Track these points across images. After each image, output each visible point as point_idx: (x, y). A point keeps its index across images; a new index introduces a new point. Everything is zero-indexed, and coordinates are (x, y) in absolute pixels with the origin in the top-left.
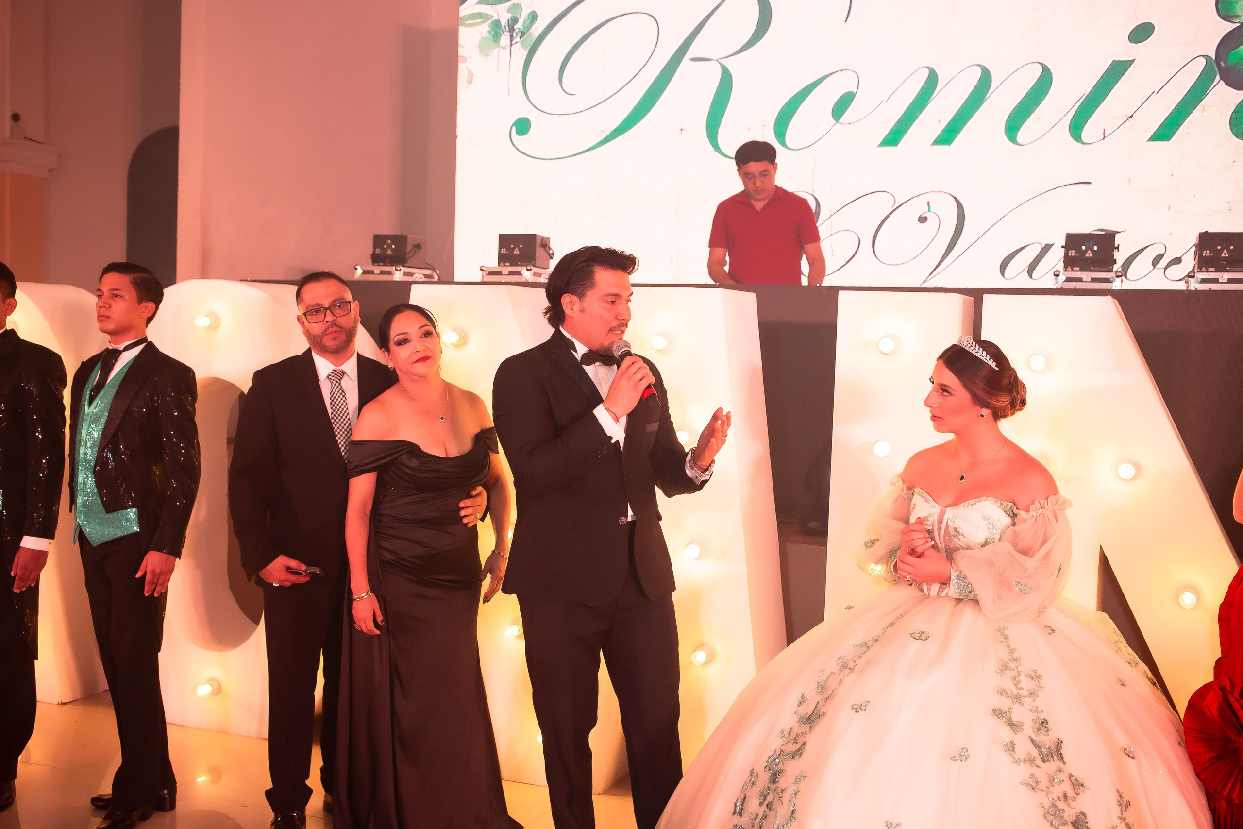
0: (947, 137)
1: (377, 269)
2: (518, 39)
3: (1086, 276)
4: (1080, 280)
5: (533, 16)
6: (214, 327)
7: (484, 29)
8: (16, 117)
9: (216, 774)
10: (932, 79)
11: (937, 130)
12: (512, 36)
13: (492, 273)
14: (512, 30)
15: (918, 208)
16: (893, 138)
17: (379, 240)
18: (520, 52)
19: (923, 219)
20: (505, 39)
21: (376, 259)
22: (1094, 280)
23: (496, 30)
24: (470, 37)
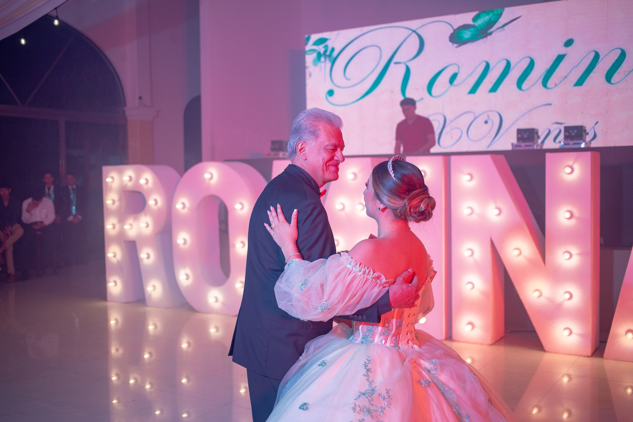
0: (494, 89)
1: (272, 153)
3: (523, 144)
4: (520, 146)
5: (333, 49)
6: (211, 178)
7: (315, 55)
8: (140, 98)
9: (217, 329)
10: (487, 67)
11: (490, 86)
12: (325, 58)
14: (325, 55)
15: (484, 117)
16: (473, 91)
17: (273, 143)
18: (329, 65)
19: (486, 122)
20: (323, 59)
21: (272, 149)
22: (526, 146)
23: (319, 55)
24: (309, 59)
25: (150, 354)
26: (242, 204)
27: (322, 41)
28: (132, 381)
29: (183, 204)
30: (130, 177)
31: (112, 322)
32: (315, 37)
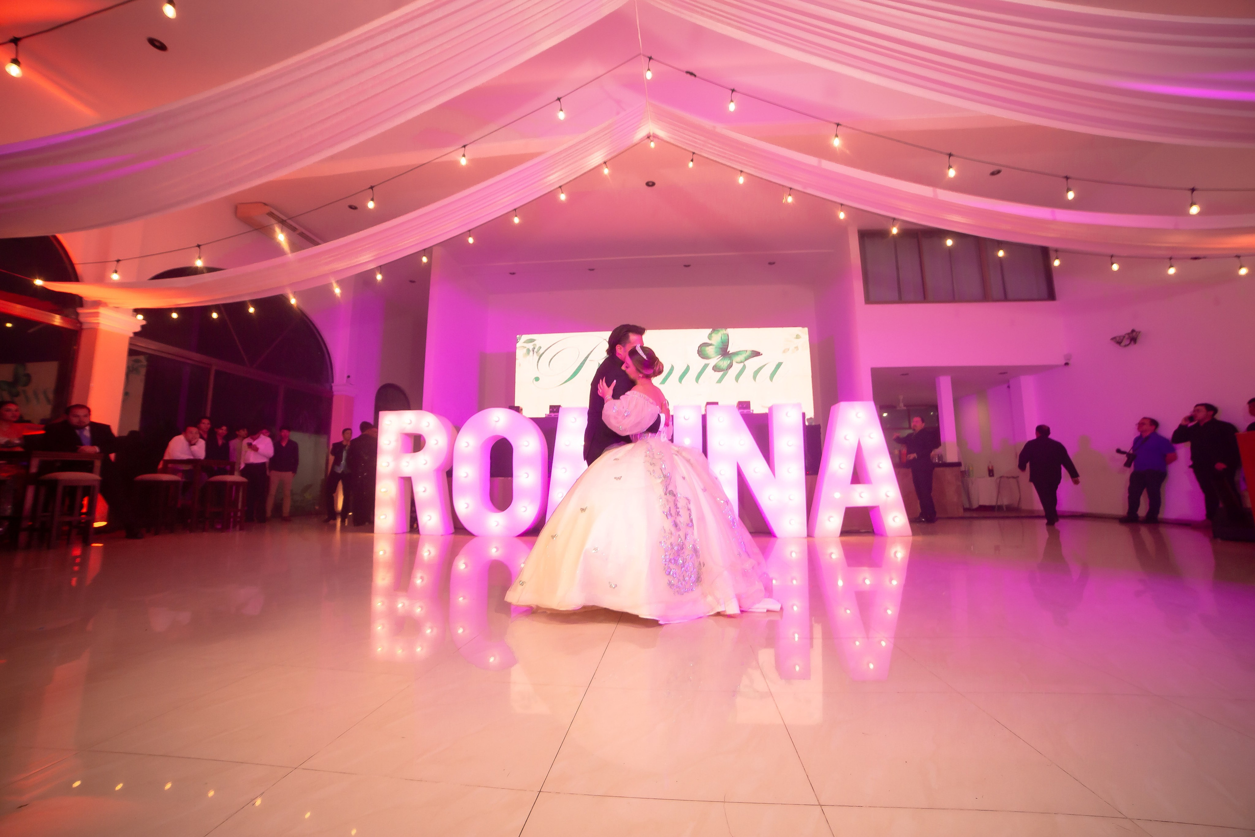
2: (535, 354)
5: (540, 348)
6: (497, 422)
7: (525, 350)
8: (348, 376)
12: (533, 353)
13: (548, 415)
14: (533, 351)
18: (536, 357)
20: (531, 353)
23: (528, 350)
24: (520, 353)
25: (422, 578)
26: (528, 442)
27: (532, 341)
28: (400, 605)
29: (467, 443)
30: (411, 421)
31: (381, 553)
32: (525, 337)
